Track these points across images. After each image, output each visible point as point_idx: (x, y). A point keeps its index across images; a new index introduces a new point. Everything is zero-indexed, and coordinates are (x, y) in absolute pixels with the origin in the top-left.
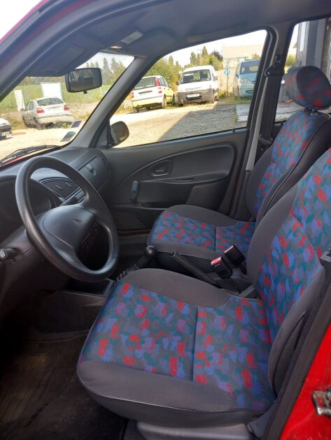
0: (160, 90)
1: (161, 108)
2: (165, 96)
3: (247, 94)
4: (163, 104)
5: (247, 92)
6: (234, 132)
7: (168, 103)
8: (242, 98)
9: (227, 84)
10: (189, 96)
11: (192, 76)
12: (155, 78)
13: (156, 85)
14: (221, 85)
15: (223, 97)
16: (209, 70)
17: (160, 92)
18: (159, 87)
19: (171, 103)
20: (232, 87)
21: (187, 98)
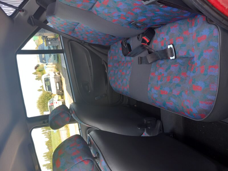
0: (55, 103)
1: (65, 102)
2: (58, 100)
3: (56, 60)
4: (62, 101)
5: (55, 60)
6: (80, 129)
7: (62, 98)
8: (58, 62)
9: (51, 67)
10: (58, 88)
11: (48, 86)
12: (49, 106)
13: (53, 105)
14: (52, 70)
15: (58, 69)
16: (44, 78)
17: (56, 103)
18: (54, 104)
19: (62, 96)
20: (53, 65)
21: (59, 89)
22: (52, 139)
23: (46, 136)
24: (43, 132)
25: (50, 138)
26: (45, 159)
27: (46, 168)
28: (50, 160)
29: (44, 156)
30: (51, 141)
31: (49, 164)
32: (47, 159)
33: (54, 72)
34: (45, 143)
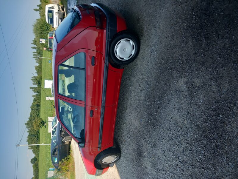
22: (43, 65)
23: (36, 61)
24: (34, 56)
25: (41, 64)
26: (33, 82)
27: (33, 91)
28: (38, 85)
29: (32, 80)
30: (42, 67)
31: (37, 88)
32: (36, 83)
33: (58, 5)
34: (35, 67)
